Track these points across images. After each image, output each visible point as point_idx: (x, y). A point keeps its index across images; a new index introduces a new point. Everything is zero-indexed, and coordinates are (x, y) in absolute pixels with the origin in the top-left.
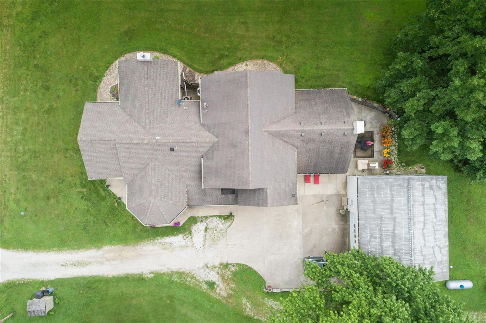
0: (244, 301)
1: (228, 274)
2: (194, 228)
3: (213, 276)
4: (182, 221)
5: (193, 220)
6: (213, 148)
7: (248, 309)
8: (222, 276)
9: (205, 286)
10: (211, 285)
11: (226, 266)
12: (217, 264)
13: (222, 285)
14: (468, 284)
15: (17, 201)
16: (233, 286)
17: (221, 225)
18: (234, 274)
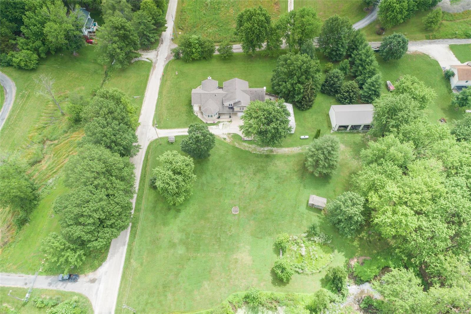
0: (235, 143)
1: (230, 136)
2: (219, 124)
3: (225, 137)
4: (216, 122)
5: (219, 122)
6: (227, 94)
7: (237, 145)
8: (228, 137)
9: (222, 139)
10: (225, 139)
11: (230, 134)
12: (227, 133)
13: (228, 139)
14: (307, 137)
15: (166, 117)
16: (232, 139)
17: (228, 123)
18: (232, 136)
